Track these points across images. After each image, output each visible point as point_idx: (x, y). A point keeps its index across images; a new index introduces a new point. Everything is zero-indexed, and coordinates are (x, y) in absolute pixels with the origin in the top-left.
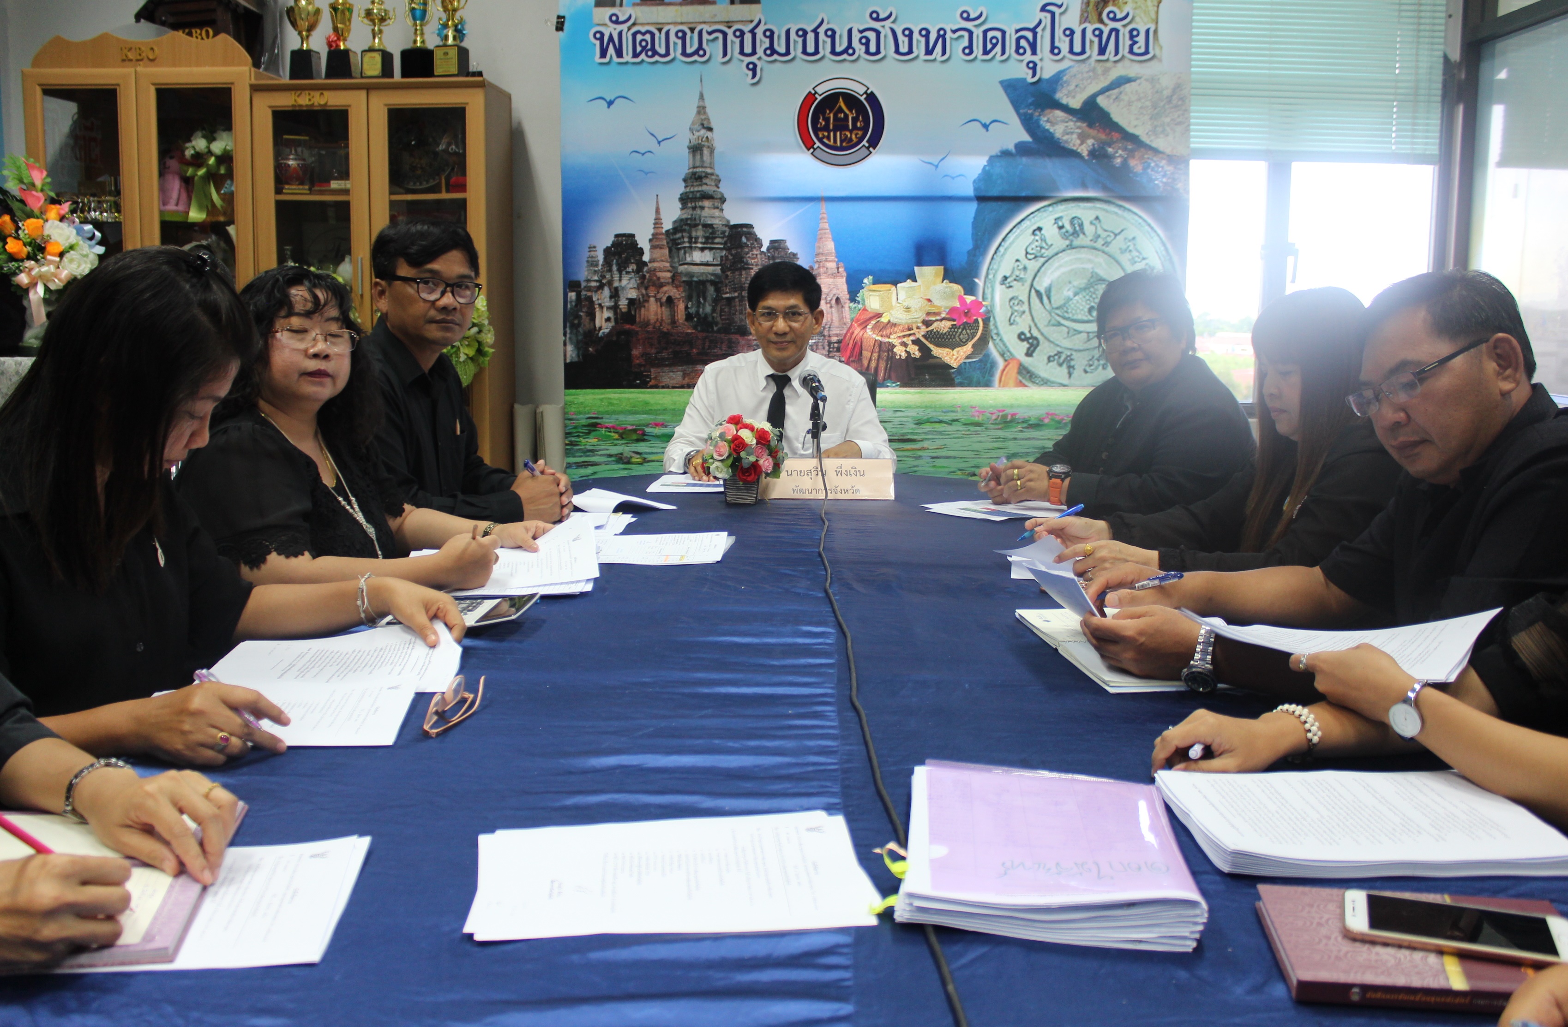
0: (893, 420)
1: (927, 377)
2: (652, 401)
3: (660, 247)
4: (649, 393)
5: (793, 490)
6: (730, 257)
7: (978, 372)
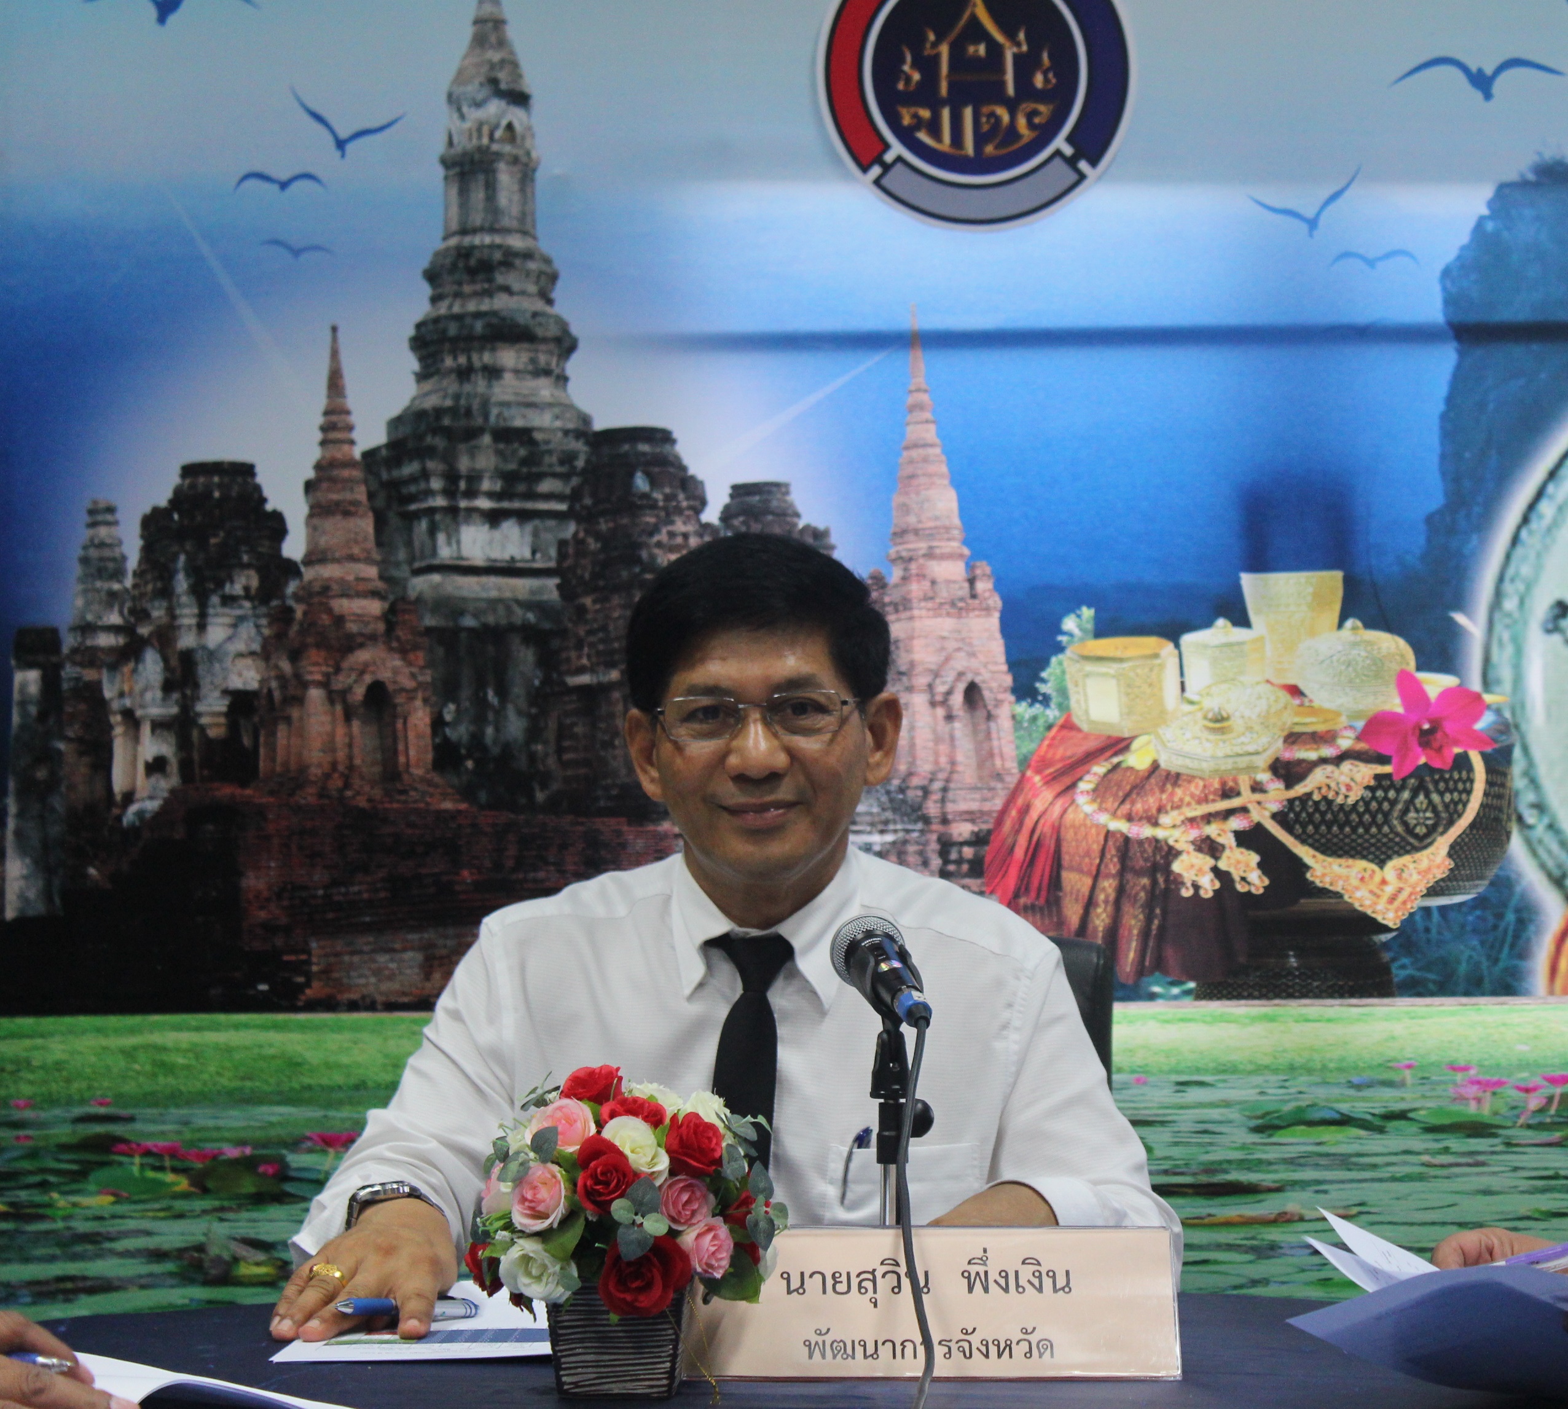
0: (1172, 1115)
1: (1293, 962)
2: (314, 1057)
3: (346, 511)
4: (303, 1028)
5: (807, 1344)
6: (593, 545)
7: (1475, 942)
